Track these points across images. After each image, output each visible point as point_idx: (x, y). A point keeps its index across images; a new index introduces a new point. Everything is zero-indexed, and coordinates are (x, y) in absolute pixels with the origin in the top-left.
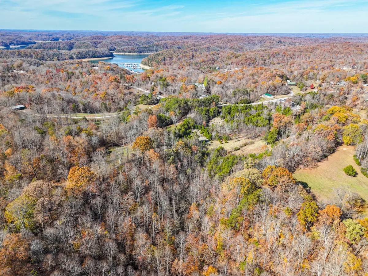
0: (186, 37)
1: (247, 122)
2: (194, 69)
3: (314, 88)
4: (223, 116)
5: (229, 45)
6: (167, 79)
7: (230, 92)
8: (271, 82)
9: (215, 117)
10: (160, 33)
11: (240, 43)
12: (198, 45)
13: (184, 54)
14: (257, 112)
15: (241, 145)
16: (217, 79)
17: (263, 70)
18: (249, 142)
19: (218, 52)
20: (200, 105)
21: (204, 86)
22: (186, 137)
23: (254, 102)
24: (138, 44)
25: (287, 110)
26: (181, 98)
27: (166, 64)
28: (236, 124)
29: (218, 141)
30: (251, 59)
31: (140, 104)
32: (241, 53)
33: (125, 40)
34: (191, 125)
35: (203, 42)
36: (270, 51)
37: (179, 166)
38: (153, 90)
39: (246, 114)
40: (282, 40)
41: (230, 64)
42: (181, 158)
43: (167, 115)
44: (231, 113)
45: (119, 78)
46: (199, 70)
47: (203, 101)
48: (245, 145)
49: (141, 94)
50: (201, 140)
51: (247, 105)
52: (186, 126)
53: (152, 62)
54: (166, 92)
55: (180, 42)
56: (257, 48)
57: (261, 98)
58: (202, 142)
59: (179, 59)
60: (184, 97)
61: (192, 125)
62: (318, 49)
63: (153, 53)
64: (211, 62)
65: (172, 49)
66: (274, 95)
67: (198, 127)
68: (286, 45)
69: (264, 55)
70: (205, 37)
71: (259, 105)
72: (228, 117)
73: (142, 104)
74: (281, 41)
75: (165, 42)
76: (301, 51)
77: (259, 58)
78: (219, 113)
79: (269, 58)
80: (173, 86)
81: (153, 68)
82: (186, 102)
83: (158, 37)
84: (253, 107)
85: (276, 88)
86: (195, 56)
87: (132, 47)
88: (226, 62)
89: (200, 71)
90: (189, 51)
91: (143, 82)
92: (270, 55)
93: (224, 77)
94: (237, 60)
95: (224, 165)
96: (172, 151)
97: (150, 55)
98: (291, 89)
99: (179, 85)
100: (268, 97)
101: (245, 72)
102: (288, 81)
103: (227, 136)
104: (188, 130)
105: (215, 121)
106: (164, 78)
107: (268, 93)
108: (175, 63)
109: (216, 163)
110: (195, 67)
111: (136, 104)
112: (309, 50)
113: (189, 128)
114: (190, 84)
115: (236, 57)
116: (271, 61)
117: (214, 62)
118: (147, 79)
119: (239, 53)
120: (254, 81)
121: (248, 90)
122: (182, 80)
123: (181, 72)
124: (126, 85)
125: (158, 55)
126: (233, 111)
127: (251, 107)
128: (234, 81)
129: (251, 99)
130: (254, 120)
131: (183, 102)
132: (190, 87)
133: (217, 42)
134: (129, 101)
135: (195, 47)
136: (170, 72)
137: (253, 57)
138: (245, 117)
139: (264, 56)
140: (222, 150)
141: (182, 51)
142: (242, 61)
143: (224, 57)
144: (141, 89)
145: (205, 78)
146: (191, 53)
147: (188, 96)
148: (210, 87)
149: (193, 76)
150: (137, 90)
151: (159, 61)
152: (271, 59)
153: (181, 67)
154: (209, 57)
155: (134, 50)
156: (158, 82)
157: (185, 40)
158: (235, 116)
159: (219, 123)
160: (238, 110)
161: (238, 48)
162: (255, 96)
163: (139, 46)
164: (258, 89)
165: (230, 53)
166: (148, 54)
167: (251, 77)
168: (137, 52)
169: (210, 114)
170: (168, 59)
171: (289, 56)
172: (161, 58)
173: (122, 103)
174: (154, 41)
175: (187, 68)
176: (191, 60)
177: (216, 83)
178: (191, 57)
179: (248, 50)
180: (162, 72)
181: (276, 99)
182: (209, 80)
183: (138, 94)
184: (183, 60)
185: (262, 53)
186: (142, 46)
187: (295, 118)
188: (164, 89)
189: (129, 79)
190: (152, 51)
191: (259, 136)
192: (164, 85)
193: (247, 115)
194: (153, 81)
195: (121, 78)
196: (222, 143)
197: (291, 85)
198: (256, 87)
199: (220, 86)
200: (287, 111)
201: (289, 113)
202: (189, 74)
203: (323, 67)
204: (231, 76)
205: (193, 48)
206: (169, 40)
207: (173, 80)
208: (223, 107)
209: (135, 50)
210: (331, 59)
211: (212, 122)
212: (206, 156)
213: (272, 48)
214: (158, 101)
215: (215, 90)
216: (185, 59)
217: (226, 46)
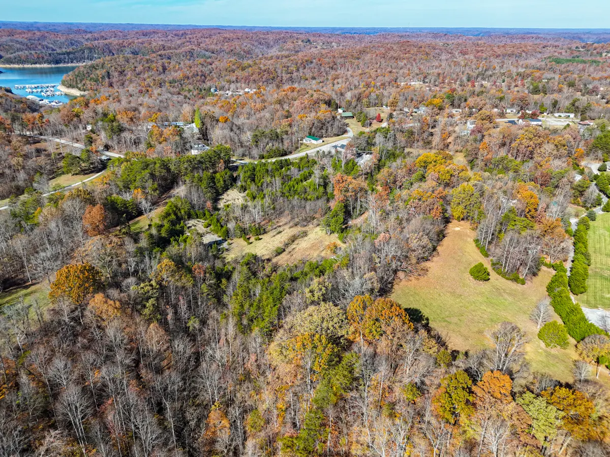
0: (147, 32)
1: (287, 194)
2: (171, 93)
3: (382, 120)
4: (242, 186)
5: (226, 46)
6: (119, 117)
7: (247, 136)
8: (313, 114)
9: (228, 189)
10: (95, 25)
11: (245, 44)
12: (170, 48)
13: (147, 65)
14: (301, 173)
15: (286, 241)
16: (217, 111)
17: (295, 93)
18: (298, 234)
19: (209, 60)
20: (194, 168)
21: (195, 127)
22: (175, 240)
23: (291, 153)
24: (51, 46)
25: (350, 164)
26: (152, 156)
27: (114, 85)
28: (269, 201)
29: (242, 239)
30: (267, 71)
31: (63, 173)
32: (250, 62)
33: (20, 39)
34: (183, 212)
35: (179, 42)
36: (296, 57)
37: (170, 317)
38: (90, 141)
39: (283, 178)
40: (312, 39)
41: (233, 82)
42: (173, 297)
43: (127, 197)
44: (256, 178)
45: (9, 121)
46: (179, 94)
47: (199, 161)
48: (293, 239)
49: (65, 152)
50: (207, 242)
51: (281, 161)
52: (173, 217)
53: (84, 82)
54: (119, 143)
55: (136, 41)
56: (274, 52)
57: (302, 144)
58: (210, 245)
59: (139, 74)
60: (158, 154)
61: (185, 212)
62: (368, 53)
63: (84, 64)
64: (199, 78)
65: (121, 56)
66: (321, 137)
67: (197, 215)
68: (319, 47)
69: (289, 65)
70: (182, 33)
71: (301, 159)
72: (253, 187)
73: (70, 174)
74: (309, 41)
75: (106, 42)
76: (344, 57)
77: (282, 70)
78: (234, 180)
79: (298, 70)
80: (132, 130)
81: (86, 93)
82: (165, 166)
83: (91, 32)
84: (292, 163)
85: (324, 124)
86: (168, 69)
87: (38, 52)
88: (227, 78)
89: (182, 97)
90: (155, 59)
91: (66, 126)
92: (298, 65)
93: (228, 107)
94: (245, 73)
95: (264, 297)
96: (150, 288)
97: (79, 67)
98: (347, 125)
99: (145, 128)
100: (314, 142)
101: (265, 97)
102: (340, 111)
103: (257, 226)
104: (178, 225)
105: (229, 198)
106: (111, 116)
107: (311, 135)
108: (131, 81)
109: (248, 295)
110: (172, 90)
111: (54, 174)
112: (355, 55)
113: (179, 219)
114: (166, 123)
115: (243, 69)
116: (301, 74)
117: (206, 78)
118: (75, 119)
119: (246, 62)
120: (285, 113)
121: (278, 131)
122: (148, 118)
123: (146, 100)
124: (28, 133)
125: (94, 67)
126: (258, 174)
127: (288, 163)
128: (249, 114)
129: (285, 148)
130: (299, 187)
131: (158, 165)
132: (169, 133)
133: (205, 41)
134: (39, 170)
135: (165, 52)
136: (123, 103)
137: (271, 67)
138: (283, 184)
139: (288, 67)
140: (254, 261)
141: (142, 59)
142: (254, 76)
143: (222, 69)
144: (63, 141)
145: (194, 111)
146: (160, 62)
147: (166, 151)
148: (207, 129)
149: (171, 107)
150: (52, 144)
151: (98, 80)
152: (301, 70)
153: (144, 89)
154: (194, 69)
155: (43, 58)
156: (100, 123)
157: (145, 39)
158: (265, 185)
159: (236, 200)
160: (267, 171)
161: (242, 52)
162: (292, 141)
163: (53, 50)
164: (295, 129)
165: (231, 61)
166: (73, 65)
167: (278, 106)
168: (49, 63)
169: (218, 185)
170: (116, 74)
171: (328, 66)
172: (100, 72)
173: (22, 175)
174: (83, 40)
175: (156, 91)
176: (162, 76)
177: (218, 121)
178: (161, 69)
179: (261, 56)
180: (105, 103)
181: (327, 145)
182: (203, 115)
183: (58, 151)
184: (146, 75)
185: (284, 60)
186: (59, 51)
187: (366, 178)
188: (115, 137)
189: (31, 121)
190: (81, 59)
191: (314, 218)
192: (112, 130)
193: (286, 179)
194: (88, 123)
195: (14, 119)
196: (250, 241)
197: (347, 117)
198: (290, 125)
199: (225, 125)
200: (351, 167)
201: (355, 170)
202: (162, 104)
203: (382, 82)
204: (243, 105)
205: (162, 52)
206: (113, 39)
207: (131, 119)
208: (240, 168)
209: (46, 58)
210: (390, 69)
211: (225, 201)
212: (224, 281)
213: (297, 52)
214: (103, 165)
215: (218, 133)
216: (150, 73)
217: (221, 48)
